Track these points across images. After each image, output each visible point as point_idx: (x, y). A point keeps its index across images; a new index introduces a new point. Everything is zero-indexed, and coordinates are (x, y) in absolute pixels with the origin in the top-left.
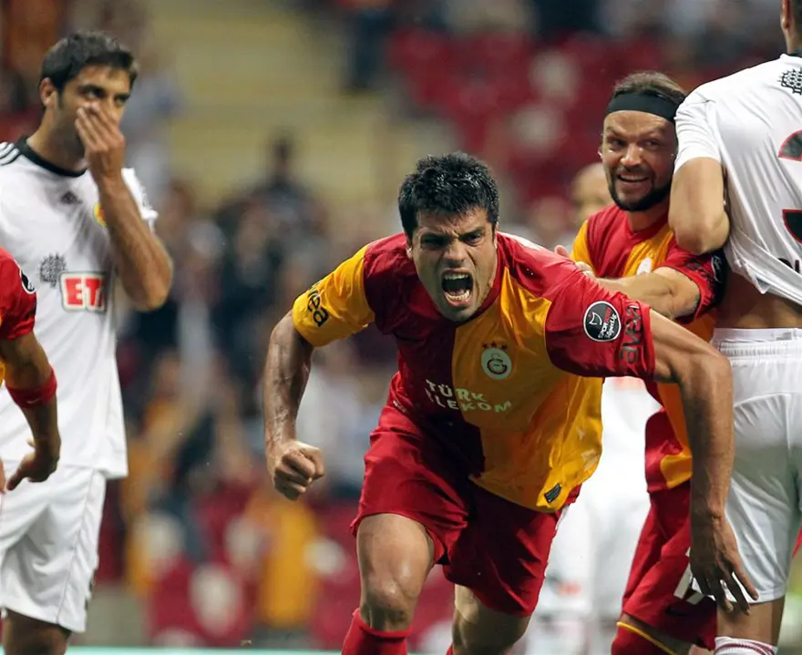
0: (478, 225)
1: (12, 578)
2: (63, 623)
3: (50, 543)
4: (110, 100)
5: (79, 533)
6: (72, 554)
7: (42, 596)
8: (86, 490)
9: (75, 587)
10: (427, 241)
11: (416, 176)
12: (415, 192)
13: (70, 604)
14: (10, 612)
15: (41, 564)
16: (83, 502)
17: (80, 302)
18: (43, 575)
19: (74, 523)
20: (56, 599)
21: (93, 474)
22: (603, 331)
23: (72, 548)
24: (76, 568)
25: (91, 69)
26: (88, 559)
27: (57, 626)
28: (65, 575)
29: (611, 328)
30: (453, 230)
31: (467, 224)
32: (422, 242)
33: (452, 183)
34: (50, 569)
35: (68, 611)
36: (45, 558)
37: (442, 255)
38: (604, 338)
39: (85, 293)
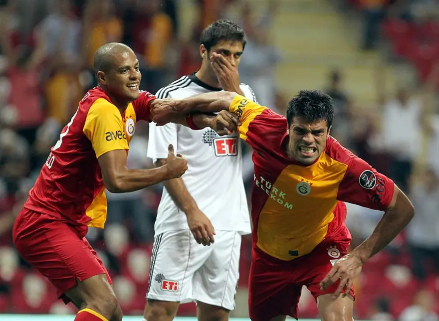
0: (321, 127)
1: (199, 285)
2: (224, 306)
3: (216, 268)
4: (232, 56)
5: (229, 262)
6: (227, 272)
7: (213, 294)
8: (232, 242)
9: (229, 288)
10: (296, 130)
11: (297, 100)
12: (295, 106)
13: (227, 296)
14: (198, 302)
15: (212, 279)
16: (231, 247)
17: (224, 152)
18: (214, 283)
19: (227, 257)
20: (220, 295)
21: (235, 234)
22: (367, 184)
23: (226, 270)
24: (229, 280)
25: (222, 42)
26: (235, 275)
27: (222, 308)
28: (224, 282)
29: (371, 184)
30: (309, 127)
31: (316, 126)
32: (294, 130)
33: (313, 106)
34: (217, 280)
35: (227, 300)
36: (214, 275)
37: (302, 138)
38: (366, 187)
39: (226, 148)
